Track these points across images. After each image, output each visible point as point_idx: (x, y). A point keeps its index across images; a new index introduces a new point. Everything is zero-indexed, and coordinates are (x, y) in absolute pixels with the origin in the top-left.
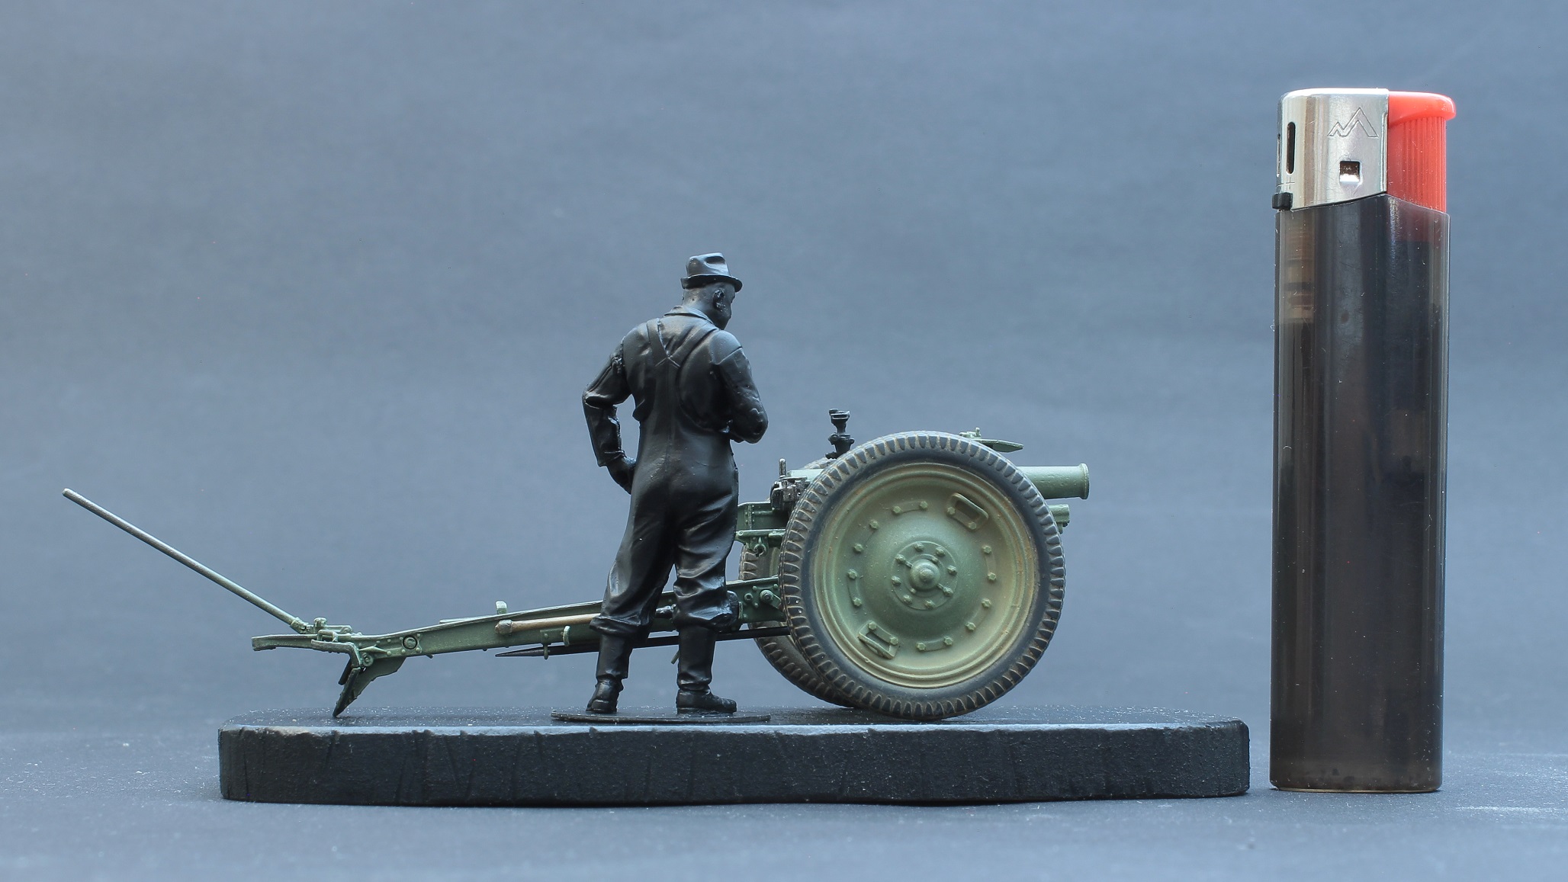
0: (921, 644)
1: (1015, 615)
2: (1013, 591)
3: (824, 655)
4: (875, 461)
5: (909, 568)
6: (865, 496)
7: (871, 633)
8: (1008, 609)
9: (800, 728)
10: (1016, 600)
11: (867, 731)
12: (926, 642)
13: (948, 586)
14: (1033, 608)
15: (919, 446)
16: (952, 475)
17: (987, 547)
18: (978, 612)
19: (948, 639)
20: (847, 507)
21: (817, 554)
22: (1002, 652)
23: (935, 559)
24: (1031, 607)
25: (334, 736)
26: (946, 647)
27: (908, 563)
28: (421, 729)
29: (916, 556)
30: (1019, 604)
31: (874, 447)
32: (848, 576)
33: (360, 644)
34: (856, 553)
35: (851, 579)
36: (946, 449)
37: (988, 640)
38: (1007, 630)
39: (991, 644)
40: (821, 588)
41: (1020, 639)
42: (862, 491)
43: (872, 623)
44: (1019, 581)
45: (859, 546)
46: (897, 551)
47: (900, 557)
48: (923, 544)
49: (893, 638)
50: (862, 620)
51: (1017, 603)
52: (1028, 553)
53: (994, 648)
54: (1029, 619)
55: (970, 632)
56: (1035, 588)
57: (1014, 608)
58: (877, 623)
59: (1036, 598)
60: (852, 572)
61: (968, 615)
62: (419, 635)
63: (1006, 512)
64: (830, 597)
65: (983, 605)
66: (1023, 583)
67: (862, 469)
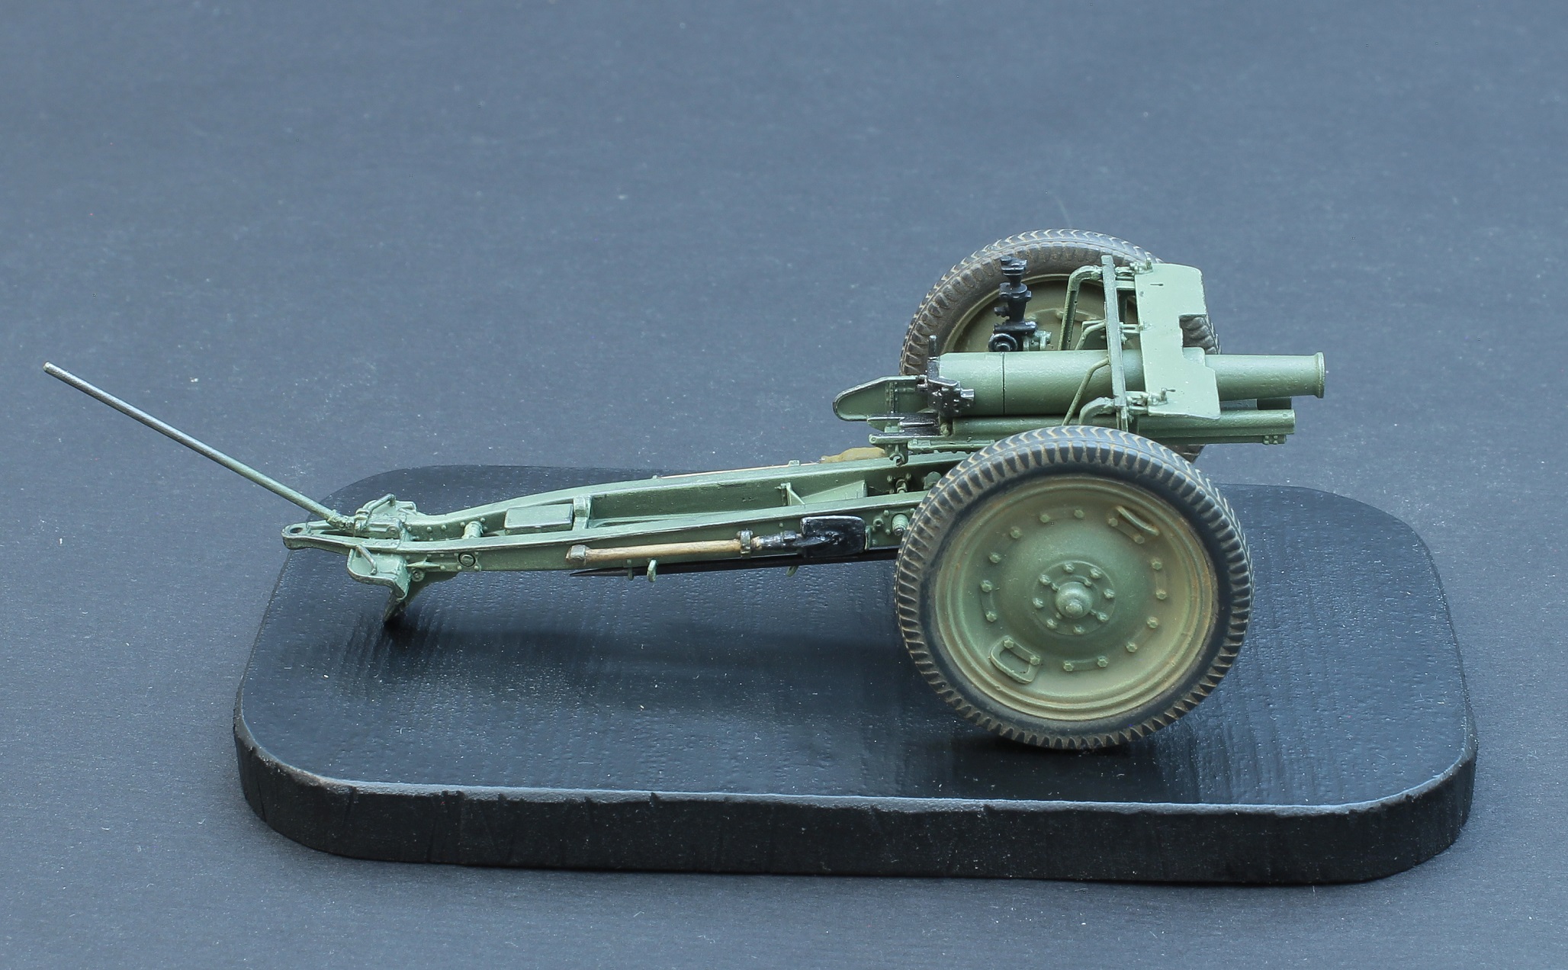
0: (1068, 664)
1: (1185, 645)
2: (1185, 616)
3: (945, 684)
4: (1015, 475)
5: (1055, 592)
6: (1003, 509)
7: (1007, 652)
8: (1177, 636)
9: (903, 802)
10: (1187, 627)
11: (982, 809)
12: (1074, 661)
13: (1103, 611)
14: (1208, 641)
15: (1073, 459)
16: (1115, 491)
17: (1156, 563)
18: (1140, 633)
19: (1103, 660)
20: (980, 522)
21: (940, 574)
22: (1166, 685)
23: (1088, 582)
24: (1205, 640)
25: (352, 794)
26: (1098, 668)
27: (1054, 586)
28: (452, 789)
29: (1064, 577)
30: (1191, 633)
31: (1016, 458)
32: (980, 588)
33: (408, 557)
34: (990, 563)
35: (982, 593)
36: (1108, 464)
37: (1150, 668)
38: (1174, 662)
39: (1153, 674)
40: (943, 608)
41: (1189, 674)
42: (998, 506)
43: (1008, 640)
44: (1192, 606)
45: (995, 557)
46: (1041, 570)
47: (1045, 579)
48: (1074, 564)
49: (1034, 658)
50: (997, 635)
51: (1188, 631)
52: (1208, 580)
53: (1156, 679)
54: (1202, 653)
55: (1131, 654)
56: (1211, 619)
57: (1184, 636)
58: (1015, 638)
59: (1212, 630)
60: (987, 585)
61: (1130, 635)
62: (477, 553)
63: (1181, 532)
64: (956, 617)
65: (1148, 625)
66: (1197, 611)
67: (999, 482)
